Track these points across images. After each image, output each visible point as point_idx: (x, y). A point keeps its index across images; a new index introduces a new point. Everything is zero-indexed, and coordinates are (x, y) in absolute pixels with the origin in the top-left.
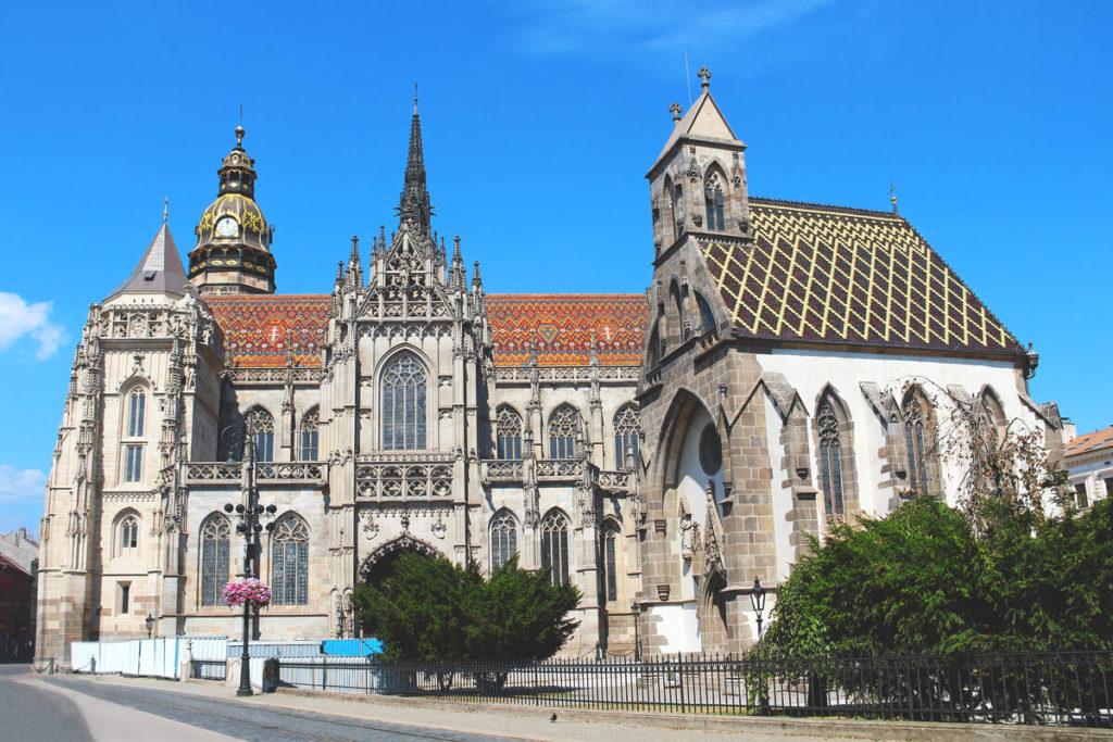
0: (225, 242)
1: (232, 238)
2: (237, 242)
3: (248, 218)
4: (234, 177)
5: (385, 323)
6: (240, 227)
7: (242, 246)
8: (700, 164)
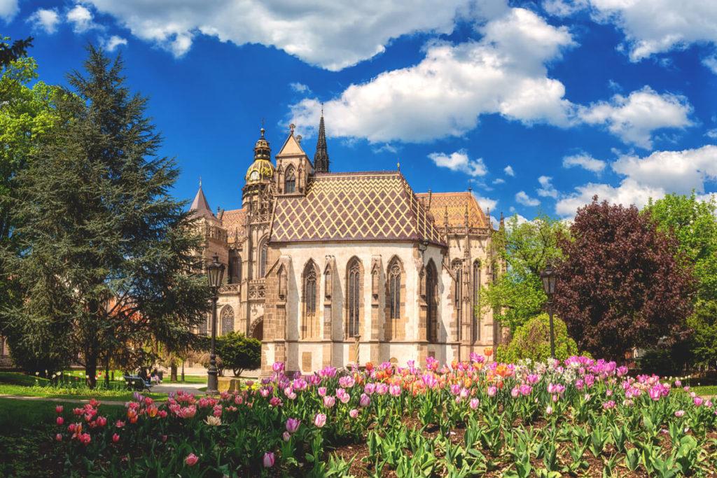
0: (253, 183)
1: (257, 180)
2: (259, 182)
3: (264, 170)
4: (259, 152)
5: (260, 224)
6: (260, 175)
7: (260, 183)
8: (283, 166)
